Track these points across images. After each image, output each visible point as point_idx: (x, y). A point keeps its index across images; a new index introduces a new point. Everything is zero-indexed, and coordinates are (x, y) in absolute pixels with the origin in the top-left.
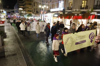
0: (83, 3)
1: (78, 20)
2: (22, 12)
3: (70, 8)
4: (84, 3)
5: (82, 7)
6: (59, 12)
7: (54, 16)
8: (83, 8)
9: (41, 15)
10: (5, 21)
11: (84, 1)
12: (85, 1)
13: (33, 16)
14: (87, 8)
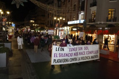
0: (109, 14)
1: (104, 35)
2: (34, 25)
3: (93, 21)
4: (111, 14)
5: (109, 19)
6: (78, 25)
7: (72, 30)
8: (110, 21)
9: (55, 29)
10: (13, 36)
11: (111, 12)
12: (113, 12)
13: (46, 30)
14: (116, 21)
